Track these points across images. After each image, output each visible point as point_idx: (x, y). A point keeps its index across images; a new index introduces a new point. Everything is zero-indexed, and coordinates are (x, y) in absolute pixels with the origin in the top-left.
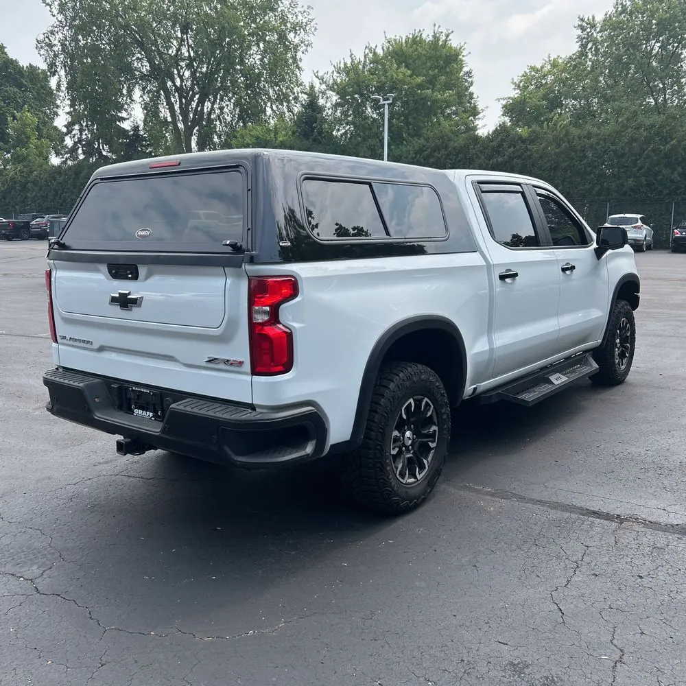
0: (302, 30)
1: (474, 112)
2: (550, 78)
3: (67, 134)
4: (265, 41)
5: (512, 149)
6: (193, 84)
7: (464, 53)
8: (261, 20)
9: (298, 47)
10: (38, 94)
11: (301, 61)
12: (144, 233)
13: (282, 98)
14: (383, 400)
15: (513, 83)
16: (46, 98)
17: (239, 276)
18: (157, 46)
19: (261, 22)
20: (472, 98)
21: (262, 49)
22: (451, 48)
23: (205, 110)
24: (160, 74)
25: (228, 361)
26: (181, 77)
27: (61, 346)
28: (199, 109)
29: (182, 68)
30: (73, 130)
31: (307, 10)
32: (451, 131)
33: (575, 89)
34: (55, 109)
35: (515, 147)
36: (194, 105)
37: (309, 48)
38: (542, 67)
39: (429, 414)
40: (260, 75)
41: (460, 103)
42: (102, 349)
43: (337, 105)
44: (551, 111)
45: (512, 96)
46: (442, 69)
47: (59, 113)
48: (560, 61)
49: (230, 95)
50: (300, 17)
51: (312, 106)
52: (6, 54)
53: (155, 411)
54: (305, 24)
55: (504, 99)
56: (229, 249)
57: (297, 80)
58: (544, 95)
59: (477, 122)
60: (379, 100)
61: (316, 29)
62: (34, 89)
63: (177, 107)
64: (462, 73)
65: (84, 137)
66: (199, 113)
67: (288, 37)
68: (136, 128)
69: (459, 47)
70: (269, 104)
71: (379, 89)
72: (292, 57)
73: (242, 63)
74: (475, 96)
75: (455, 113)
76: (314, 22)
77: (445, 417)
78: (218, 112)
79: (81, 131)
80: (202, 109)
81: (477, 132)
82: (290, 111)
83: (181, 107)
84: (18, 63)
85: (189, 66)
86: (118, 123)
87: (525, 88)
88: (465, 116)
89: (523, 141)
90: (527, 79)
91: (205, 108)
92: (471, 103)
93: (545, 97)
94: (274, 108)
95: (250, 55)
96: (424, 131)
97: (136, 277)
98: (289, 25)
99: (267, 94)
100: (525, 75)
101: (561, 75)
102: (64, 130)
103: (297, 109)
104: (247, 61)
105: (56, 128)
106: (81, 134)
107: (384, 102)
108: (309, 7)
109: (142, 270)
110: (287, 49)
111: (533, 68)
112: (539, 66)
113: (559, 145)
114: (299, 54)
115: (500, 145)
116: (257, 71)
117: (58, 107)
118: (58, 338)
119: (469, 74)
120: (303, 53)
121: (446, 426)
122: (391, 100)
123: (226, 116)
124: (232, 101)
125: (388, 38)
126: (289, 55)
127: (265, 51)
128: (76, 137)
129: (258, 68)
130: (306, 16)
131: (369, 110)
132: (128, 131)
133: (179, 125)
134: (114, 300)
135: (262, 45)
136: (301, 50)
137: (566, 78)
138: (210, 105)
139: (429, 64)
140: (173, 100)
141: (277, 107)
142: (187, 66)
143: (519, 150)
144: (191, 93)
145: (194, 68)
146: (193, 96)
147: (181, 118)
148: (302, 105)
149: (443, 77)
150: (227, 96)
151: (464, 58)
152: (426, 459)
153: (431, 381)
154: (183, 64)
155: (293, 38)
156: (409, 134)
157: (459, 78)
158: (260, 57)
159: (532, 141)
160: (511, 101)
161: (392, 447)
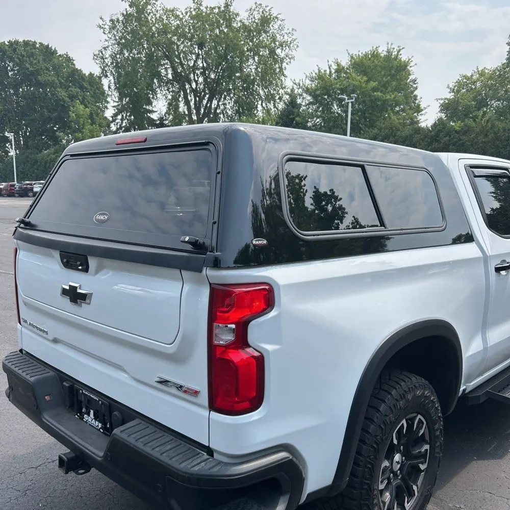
0: (287, 47)
1: (418, 110)
2: (478, 84)
3: (112, 122)
4: (259, 55)
5: (447, 138)
6: (205, 87)
7: (412, 64)
8: (257, 40)
9: (283, 59)
10: (95, 93)
11: (285, 70)
12: (102, 217)
13: (270, 98)
14: (372, 426)
15: (448, 87)
16: (100, 96)
17: (199, 282)
18: (180, 59)
19: (257, 41)
20: (416, 99)
21: (257, 61)
22: (400, 60)
23: (213, 106)
24: (181, 79)
25: (181, 387)
26: (196, 82)
27: (23, 329)
28: (208, 105)
29: (197, 75)
30: (117, 119)
31: (291, 31)
32: (400, 123)
33: (499, 93)
34: (106, 105)
35: (450, 136)
36: (205, 102)
37: (292, 60)
38: (472, 76)
39: (422, 432)
40: (254, 80)
41: (407, 103)
42: (55, 341)
43: (310, 103)
44: (479, 110)
45: (449, 97)
46: (393, 77)
47: (108, 107)
48: (487, 71)
49: (232, 95)
50: (286, 37)
51: (293, 104)
52: (74, 65)
53: (104, 423)
54: (289, 42)
55: (442, 99)
56: (189, 247)
57: (282, 85)
58: (474, 97)
59: (420, 117)
60: (344, 99)
61: (298, 46)
62: (91, 90)
63: (192, 103)
64: (408, 81)
65: (124, 124)
66: (208, 109)
67: (277, 52)
68: (161, 119)
69: (407, 60)
70: (260, 102)
71: (343, 91)
72: (279, 68)
73: (241, 70)
74: (418, 98)
75: (403, 110)
76: (297, 41)
77: (438, 433)
78: (222, 107)
79: (122, 120)
80: (211, 105)
81: (419, 125)
82: (275, 107)
83: (195, 104)
84: (82, 71)
85: (203, 74)
86: (148, 114)
87: (458, 91)
88: (411, 112)
89: (457, 132)
90: (460, 84)
91: (213, 105)
92: (415, 103)
93: (474, 99)
94: (264, 105)
95: (248, 66)
96: (378, 123)
97: (86, 270)
98: (277, 43)
99: (259, 95)
100: (458, 82)
101: (488, 82)
102: (111, 119)
103: (281, 106)
104: (245, 70)
105: (106, 118)
106: (122, 123)
107: (348, 101)
108: (293, 29)
109: (93, 262)
110: (276, 61)
111: (465, 77)
112: (469, 75)
113: (486, 136)
114: (284, 65)
115: (437, 135)
116: (252, 77)
117: (108, 102)
118: (21, 320)
119: (414, 81)
120: (287, 64)
121: (438, 444)
122: (354, 99)
123: (228, 111)
124: (233, 100)
125: (350, 54)
126: (277, 66)
127: (259, 63)
128: (119, 124)
129: (253, 75)
130: (290, 36)
131: (336, 107)
132: (155, 121)
133: (193, 117)
134: (65, 292)
135: (256, 58)
136: (286, 62)
137: (492, 84)
138: (216, 102)
139: (383, 73)
140: (189, 98)
141: (266, 104)
142: (201, 73)
143: (453, 139)
144: (203, 93)
145: (206, 75)
146: (205, 95)
147: (195, 111)
148: (285, 103)
149: (394, 83)
150: (229, 96)
151: (410, 69)
152: (415, 483)
153: (426, 396)
154: (198, 72)
155: (280, 53)
156: (365, 125)
157: (406, 83)
158: (255, 67)
159: (465, 133)
160: (447, 102)
161: (380, 480)
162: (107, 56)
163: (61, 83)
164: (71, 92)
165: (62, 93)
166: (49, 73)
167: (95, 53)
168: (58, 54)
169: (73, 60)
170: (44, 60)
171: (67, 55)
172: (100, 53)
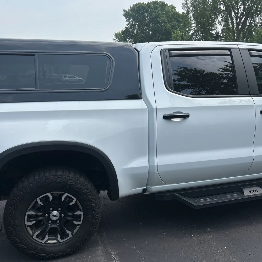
16: (187, 25)
34: (190, 29)
36: (242, 21)
52: (176, 10)
65: (197, 38)
68: (217, 33)
79: (196, 36)
83: (236, 23)
86: (211, 32)
128: (194, 38)
132: (214, 35)
144: (241, 16)
147: (236, 27)
162: (189, 3)
163: (168, 20)
164: (172, 24)
165: (168, 25)
166: (163, 16)
167: (183, 3)
168: (168, 6)
169: (175, 8)
170: (161, 10)
171: (172, 5)
172: (186, 2)
